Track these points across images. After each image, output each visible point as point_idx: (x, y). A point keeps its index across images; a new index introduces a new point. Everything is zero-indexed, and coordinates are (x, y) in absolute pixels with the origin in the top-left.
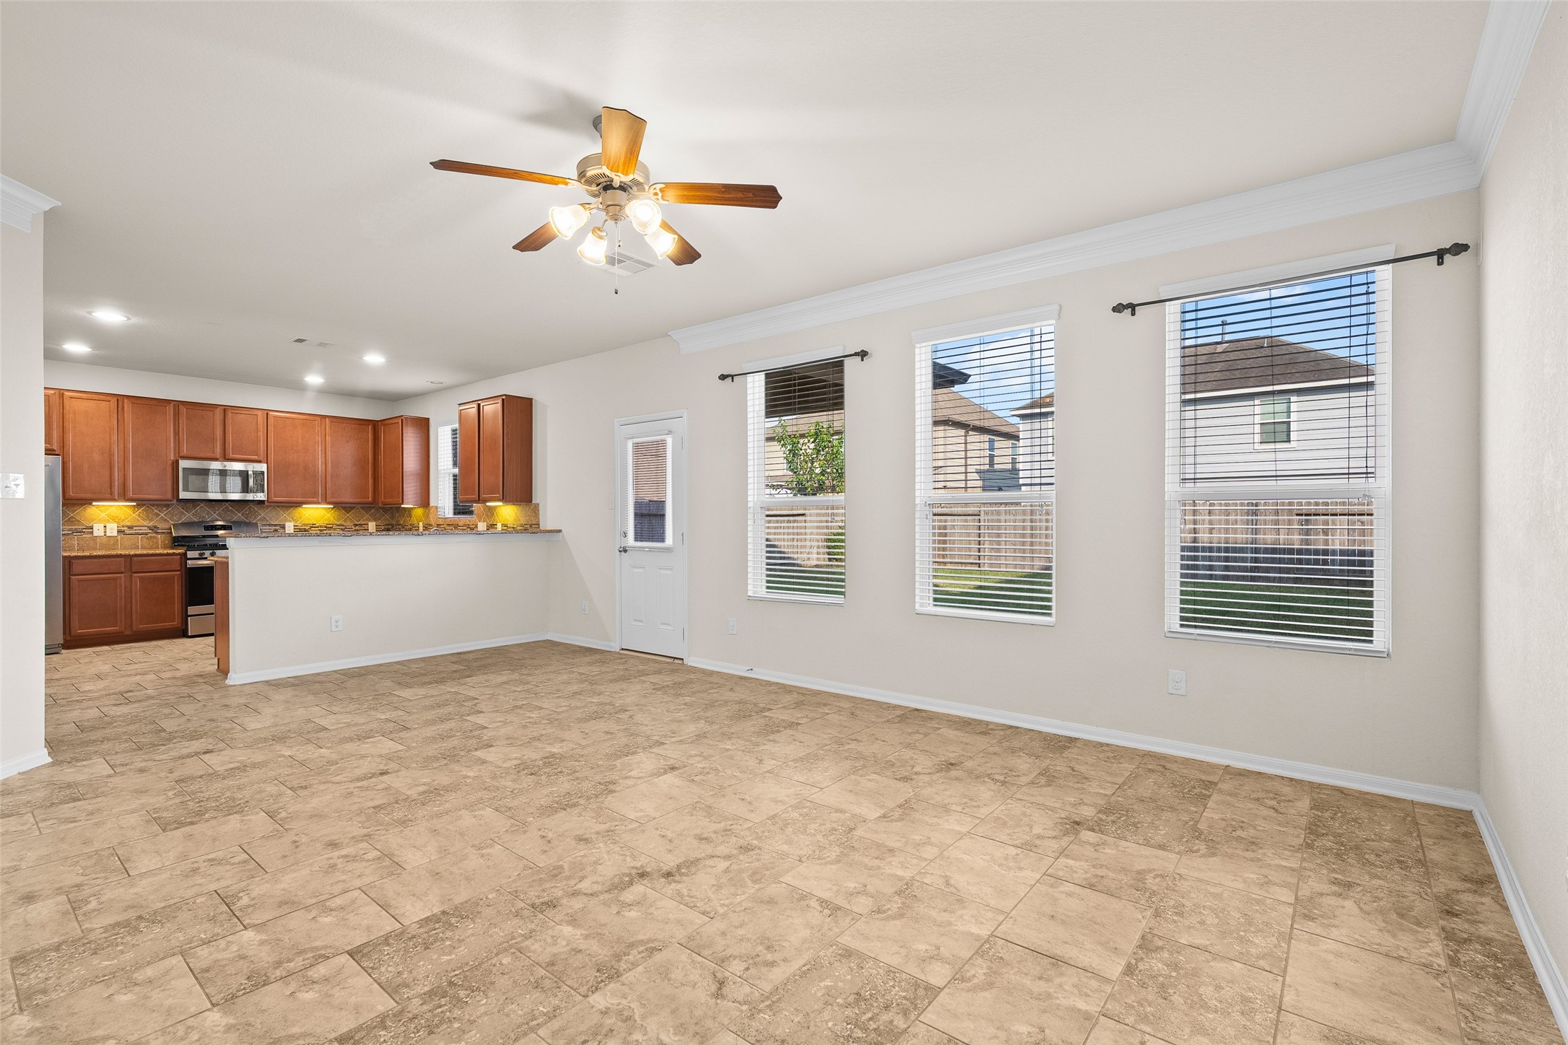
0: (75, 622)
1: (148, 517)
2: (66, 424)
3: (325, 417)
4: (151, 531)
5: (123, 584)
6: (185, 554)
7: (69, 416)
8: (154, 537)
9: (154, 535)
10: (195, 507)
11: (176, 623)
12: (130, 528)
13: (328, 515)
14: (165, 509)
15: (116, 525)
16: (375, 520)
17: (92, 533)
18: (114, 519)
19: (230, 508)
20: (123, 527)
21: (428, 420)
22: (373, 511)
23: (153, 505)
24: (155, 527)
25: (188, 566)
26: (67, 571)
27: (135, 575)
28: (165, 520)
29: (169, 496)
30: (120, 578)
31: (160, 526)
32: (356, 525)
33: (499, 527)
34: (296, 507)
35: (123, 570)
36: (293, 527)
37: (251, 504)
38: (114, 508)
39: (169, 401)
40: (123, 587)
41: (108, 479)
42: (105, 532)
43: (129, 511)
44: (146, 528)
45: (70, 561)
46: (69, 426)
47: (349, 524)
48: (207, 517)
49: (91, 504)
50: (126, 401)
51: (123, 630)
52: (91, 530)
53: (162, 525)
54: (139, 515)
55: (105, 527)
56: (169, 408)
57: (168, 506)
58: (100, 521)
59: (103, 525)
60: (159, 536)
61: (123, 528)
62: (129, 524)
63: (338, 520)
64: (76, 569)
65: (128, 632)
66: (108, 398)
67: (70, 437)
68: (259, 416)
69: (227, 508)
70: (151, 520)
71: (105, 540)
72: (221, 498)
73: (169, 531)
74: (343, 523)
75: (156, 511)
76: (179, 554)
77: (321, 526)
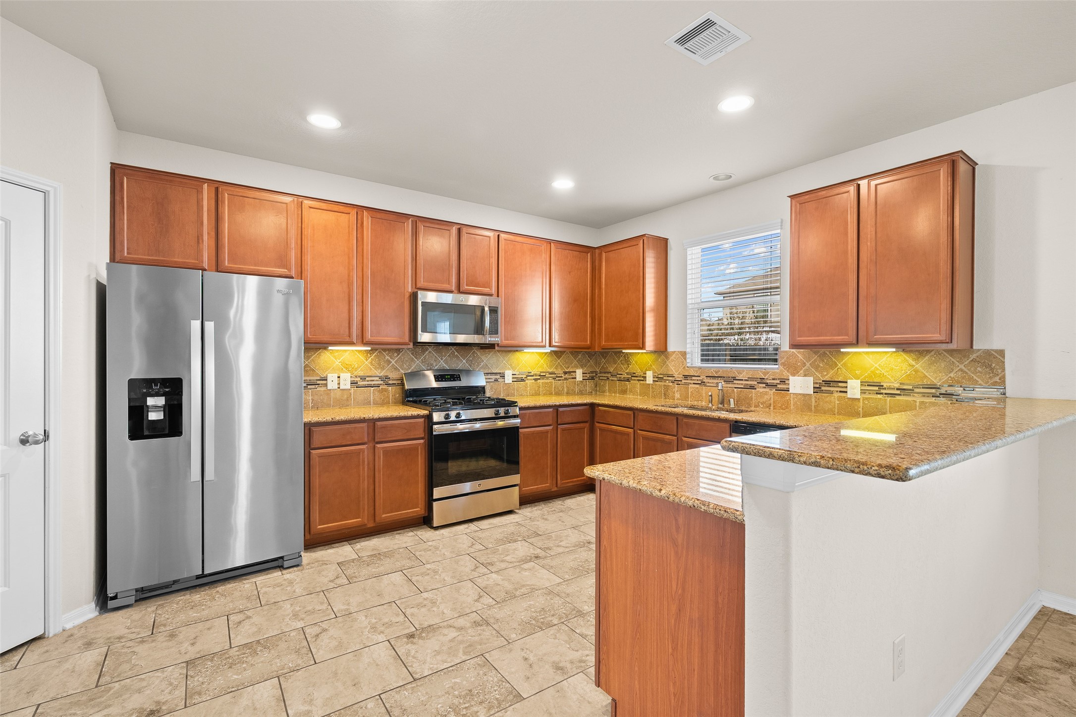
0: (316, 516)
1: (379, 364)
2: (305, 242)
3: (549, 242)
4: (382, 382)
5: (366, 460)
6: (429, 417)
7: (308, 232)
8: (386, 390)
9: (385, 387)
10: (423, 352)
11: (418, 510)
12: (363, 378)
13: (542, 361)
14: (396, 354)
15: (349, 375)
16: (582, 367)
17: (326, 385)
18: (347, 367)
19: (456, 353)
20: (356, 377)
21: (666, 240)
22: (580, 357)
23: (384, 350)
24: (387, 377)
25: (434, 433)
26: (307, 445)
27: (378, 446)
28: (396, 369)
29: (406, 339)
30: (363, 450)
31: (391, 375)
32: (565, 373)
33: (854, 389)
34: (515, 351)
35: (366, 440)
36: (511, 376)
37: (475, 349)
38: (347, 353)
39: (407, 216)
40: (366, 463)
41: (346, 315)
42: (339, 384)
43: (362, 357)
44: (377, 378)
45: (310, 430)
46: (308, 244)
47: (559, 372)
48: (435, 364)
49: (325, 348)
50: (365, 213)
51: (366, 522)
52: (324, 382)
53: (393, 375)
54: (371, 363)
55: (339, 377)
56: (408, 225)
57: (398, 351)
58: (334, 370)
59: (336, 375)
60: (390, 388)
61: (356, 379)
62: (361, 374)
63: (551, 367)
64: (317, 440)
65: (371, 525)
66: (347, 210)
67: (308, 259)
68: (492, 238)
69: (453, 353)
70: (383, 368)
71: (339, 393)
72: (448, 341)
73: (400, 382)
74: (555, 370)
75: (387, 357)
76: (422, 417)
77: (536, 375)
